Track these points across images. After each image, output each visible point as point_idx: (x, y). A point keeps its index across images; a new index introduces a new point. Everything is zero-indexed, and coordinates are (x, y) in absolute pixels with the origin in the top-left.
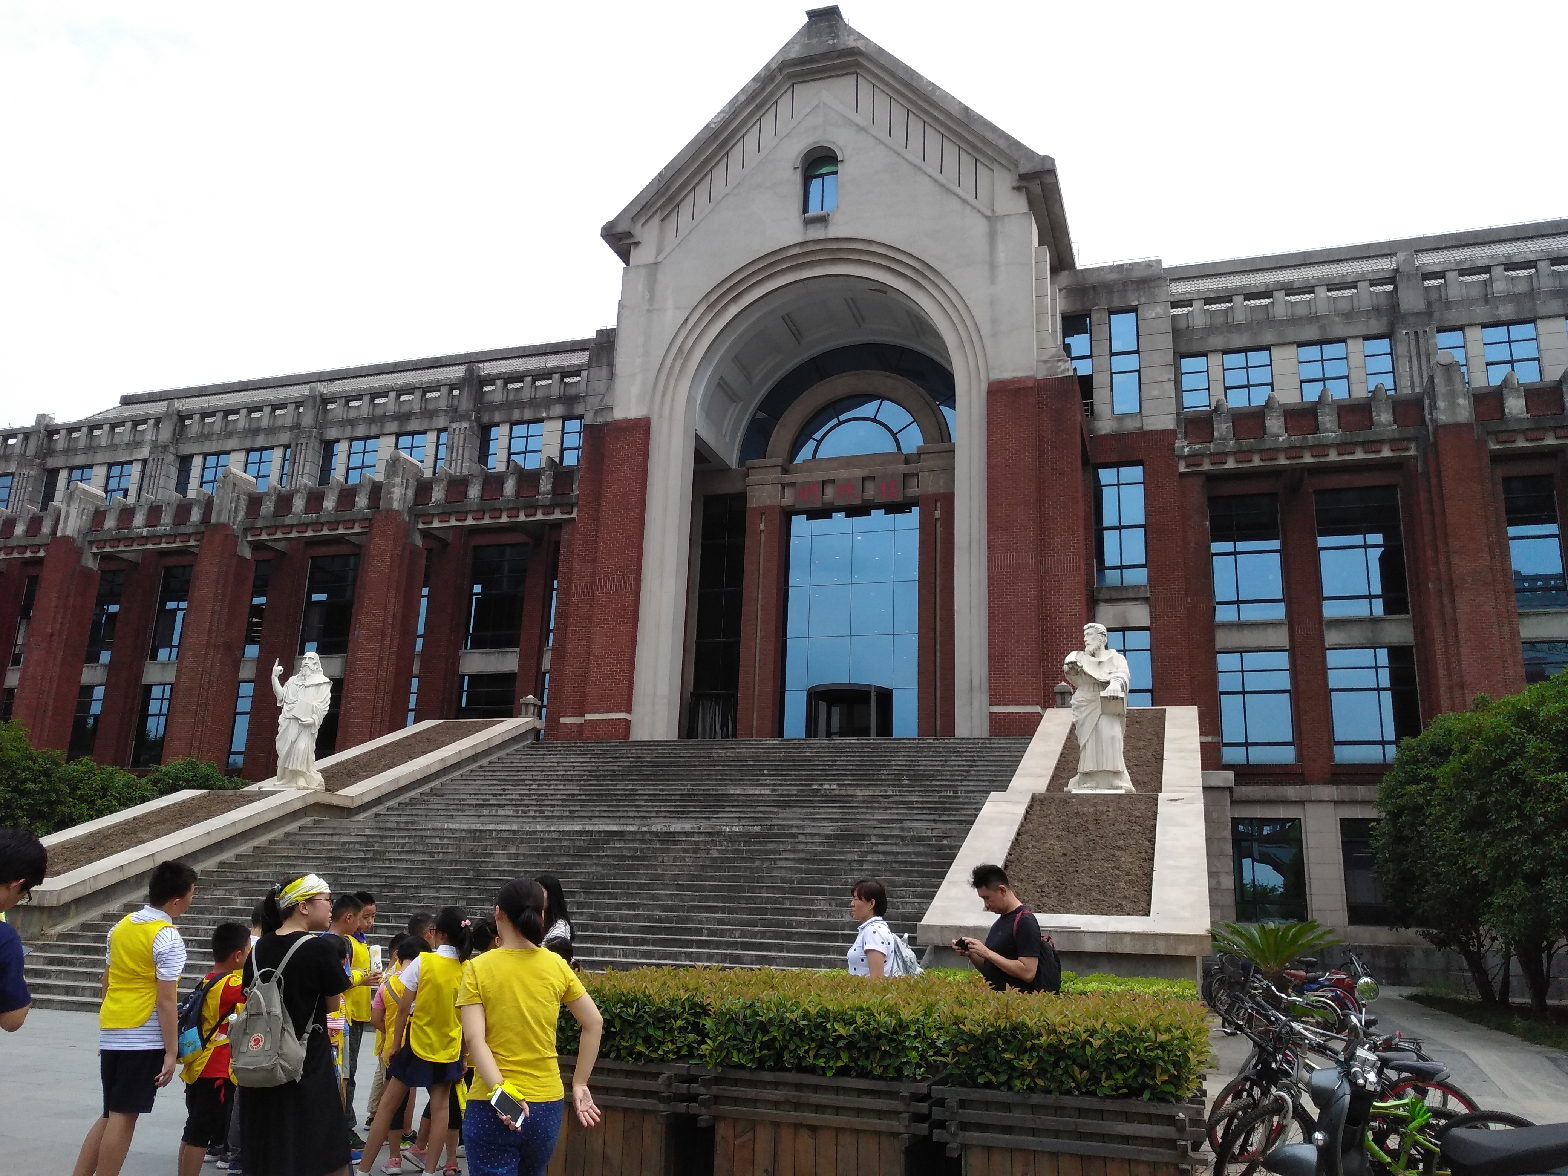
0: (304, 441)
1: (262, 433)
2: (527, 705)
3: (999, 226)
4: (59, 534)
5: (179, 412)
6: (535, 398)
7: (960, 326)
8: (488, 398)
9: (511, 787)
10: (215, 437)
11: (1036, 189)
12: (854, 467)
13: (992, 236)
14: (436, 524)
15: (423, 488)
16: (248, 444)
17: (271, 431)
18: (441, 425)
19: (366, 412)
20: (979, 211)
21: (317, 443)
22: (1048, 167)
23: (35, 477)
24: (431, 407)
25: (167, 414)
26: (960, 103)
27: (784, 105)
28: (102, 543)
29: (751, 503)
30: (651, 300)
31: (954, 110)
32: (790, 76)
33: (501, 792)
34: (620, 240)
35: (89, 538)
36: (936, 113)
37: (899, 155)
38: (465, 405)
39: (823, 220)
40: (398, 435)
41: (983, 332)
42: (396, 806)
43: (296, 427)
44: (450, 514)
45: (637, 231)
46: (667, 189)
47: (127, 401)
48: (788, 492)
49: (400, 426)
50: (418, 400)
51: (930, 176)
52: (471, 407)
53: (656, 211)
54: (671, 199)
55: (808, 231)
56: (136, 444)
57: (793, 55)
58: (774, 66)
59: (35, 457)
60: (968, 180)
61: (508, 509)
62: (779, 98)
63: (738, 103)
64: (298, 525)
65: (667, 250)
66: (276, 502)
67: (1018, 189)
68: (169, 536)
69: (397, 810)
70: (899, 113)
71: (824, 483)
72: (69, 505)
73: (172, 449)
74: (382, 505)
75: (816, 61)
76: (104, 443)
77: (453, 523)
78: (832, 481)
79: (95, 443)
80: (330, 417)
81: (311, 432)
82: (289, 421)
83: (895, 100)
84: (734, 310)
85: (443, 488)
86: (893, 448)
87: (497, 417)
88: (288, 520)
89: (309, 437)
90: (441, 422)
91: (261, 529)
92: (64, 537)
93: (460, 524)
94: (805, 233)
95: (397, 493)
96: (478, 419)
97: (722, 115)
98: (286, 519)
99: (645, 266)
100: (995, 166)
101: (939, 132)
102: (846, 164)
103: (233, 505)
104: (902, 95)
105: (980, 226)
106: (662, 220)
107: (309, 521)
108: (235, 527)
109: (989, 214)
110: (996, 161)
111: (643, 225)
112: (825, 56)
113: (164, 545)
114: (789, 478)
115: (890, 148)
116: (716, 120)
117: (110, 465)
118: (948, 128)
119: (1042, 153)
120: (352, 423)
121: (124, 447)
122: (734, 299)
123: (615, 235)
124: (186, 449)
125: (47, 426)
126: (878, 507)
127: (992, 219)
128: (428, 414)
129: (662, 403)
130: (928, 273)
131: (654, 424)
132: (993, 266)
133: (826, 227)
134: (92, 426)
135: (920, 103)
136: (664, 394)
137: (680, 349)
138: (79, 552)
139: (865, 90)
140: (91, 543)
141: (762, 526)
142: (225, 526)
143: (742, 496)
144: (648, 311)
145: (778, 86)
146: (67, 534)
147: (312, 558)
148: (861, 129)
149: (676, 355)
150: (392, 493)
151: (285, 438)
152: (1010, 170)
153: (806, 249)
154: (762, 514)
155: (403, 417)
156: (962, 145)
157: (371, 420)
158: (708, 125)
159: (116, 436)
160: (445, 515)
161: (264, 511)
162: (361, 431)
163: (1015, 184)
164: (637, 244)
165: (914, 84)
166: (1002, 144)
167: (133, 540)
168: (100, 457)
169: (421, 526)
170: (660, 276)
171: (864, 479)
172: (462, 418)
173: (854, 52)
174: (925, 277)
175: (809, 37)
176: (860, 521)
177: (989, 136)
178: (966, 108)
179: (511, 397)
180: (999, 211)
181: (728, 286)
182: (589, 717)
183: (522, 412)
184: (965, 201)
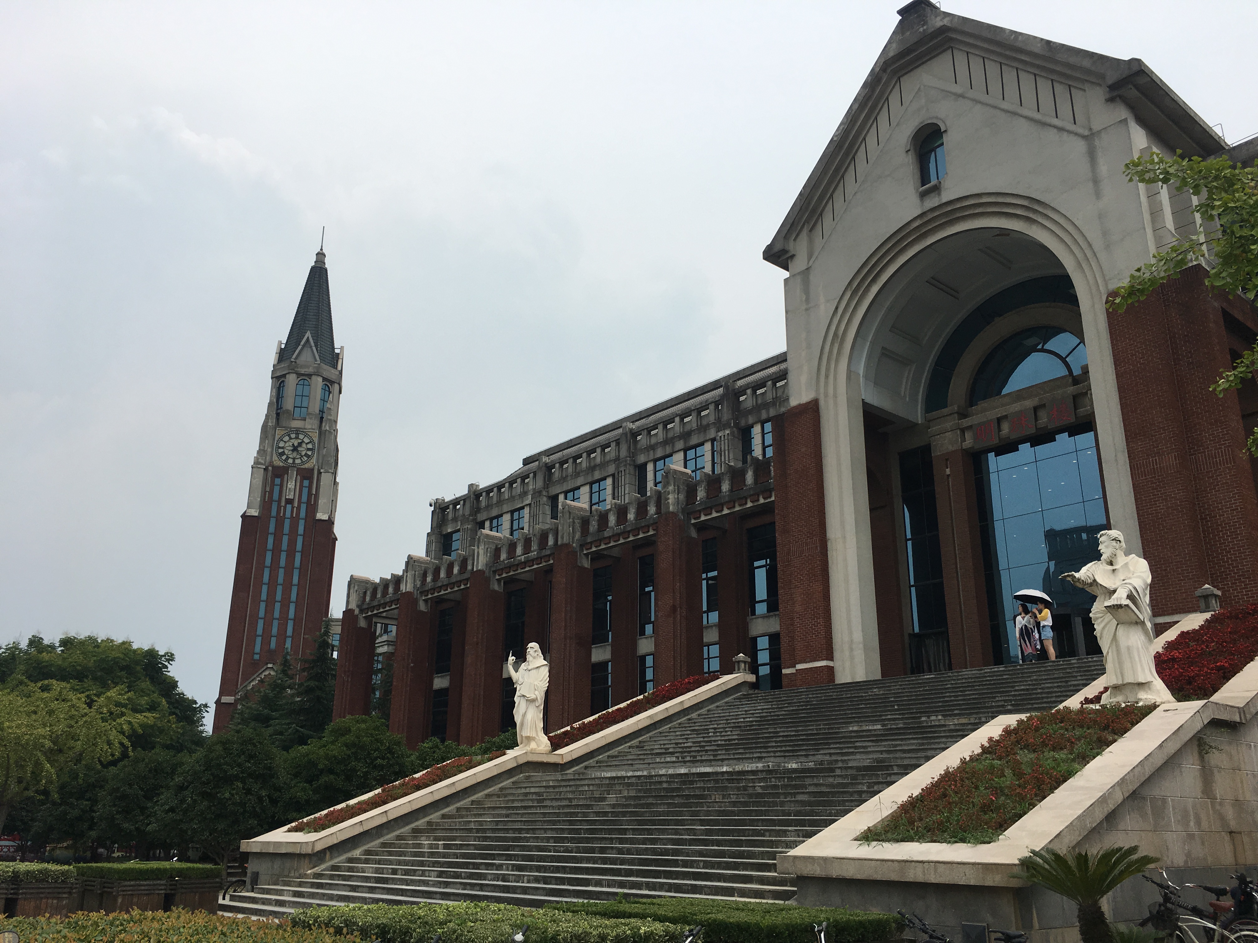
0: (622, 469)
1: (598, 468)
2: (739, 662)
3: (1097, 142)
4: (475, 569)
5: (546, 464)
6: (776, 397)
7: (1074, 247)
8: (744, 406)
9: (695, 736)
10: (569, 478)
11: (1132, 93)
12: (1024, 399)
13: (1092, 154)
14: (703, 518)
15: (691, 490)
16: (590, 479)
17: (603, 465)
18: (712, 436)
19: (662, 437)
20: (1076, 134)
21: (632, 469)
22: (1135, 68)
23: (471, 530)
24: (704, 422)
25: (539, 468)
26: (1042, 39)
27: (894, 99)
28: (500, 571)
29: (936, 453)
30: (807, 300)
31: (1037, 49)
32: (894, 72)
33: (685, 741)
34: (779, 257)
35: (493, 569)
36: (1023, 58)
37: (995, 107)
38: (726, 415)
39: (936, 189)
40: (685, 451)
41: (1096, 247)
42: (606, 758)
43: (617, 459)
44: (711, 508)
45: (791, 246)
46: (809, 203)
47: (526, 462)
48: (968, 435)
49: (685, 443)
50: (695, 419)
51: (1026, 117)
52: (730, 417)
53: (804, 224)
54: (814, 211)
55: (924, 204)
56: (524, 494)
57: (891, 54)
58: (878, 69)
59: (470, 515)
60: (1065, 109)
61: (751, 496)
62: (889, 94)
63: (853, 112)
64: (613, 536)
65: (816, 254)
66: (598, 521)
67: (1111, 100)
68: (537, 558)
69: (607, 762)
70: (993, 69)
71: (999, 420)
72: (478, 548)
73: (544, 493)
74: (663, 510)
75: (914, 51)
76: (507, 497)
77: (714, 515)
78: (1006, 417)
79: (502, 498)
80: (639, 446)
81: (626, 461)
82: (613, 455)
83: (987, 58)
84: (875, 289)
85: (705, 487)
86: (1064, 372)
87: (751, 420)
88: (607, 534)
89: (625, 466)
90: (712, 433)
91: (591, 543)
92: (478, 571)
93: (719, 514)
94: (922, 205)
95: (671, 498)
96: (737, 425)
97: (841, 128)
98: (605, 532)
99: (799, 273)
100: (1086, 86)
101: (1031, 73)
102: (949, 133)
103: (571, 529)
104: (993, 52)
105: (1080, 146)
106: (811, 231)
107: (619, 531)
108: (574, 545)
109: (1086, 133)
110: (1086, 81)
111: (795, 240)
112: (920, 43)
113: (535, 566)
114: (966, 422)
115: (987, 105)
116: (837, 133)
117: (512, 512)
118: (1038, 67)
119: (1127, 58)
120: (652, 448)
121: (518, 497)
122: (874, 280)
123: (773, 255)
124: (554, 491)
125: (475, 492)
126: (1061, 431)
127: (1090, 137)
128: (703, 428)
129: (826, 383)
130: (1036, 207)
131: (822, 403)
132: (1096, 181)
133: (939, 194)
134: (500, 486)
135: (1008, 53)
136: (827, 377)
137: (836, 334)
138: (487, 580)
139: (960, 59)
140: (494, 572)
141: (948, 471)
142: (567, 545)
143: (927, 449)
144: (807, 310)
145: (887, 84)
146: (479, 568)
147: (640, 558)
148: (962, 96)
149: (833, 339)
150: (669, 499)
151: (611, 469)
152: (1100, 85)
153: (925, 219)
154: (947, 460)
155: (686, 435)
156: (1054, 77)
157: (667, 442)
158: (832, 138)
159: (513, 490)
160: (708, 510)
161: (591, 529)
162: (659, 453)
163: (1108, 96)
164: (793, 256)
165: (998, 38)
166: (1086, 63)
167: (517, 565)
168: (506, 508)
169: (693, 521)
170: (812, 278)
171: (1036, 409)
172: (726, 426)
173: (943, 30)
174: (1035, 211)
175: (903, 34)
176: (1043, 450)
177: (1073, 60)
178: (1048, 42)
179: (760, 401)
180: (1096, 127)
181: (866, 270)
182: (800, 666)
183: (768, 413)
184: (1061, 129)
